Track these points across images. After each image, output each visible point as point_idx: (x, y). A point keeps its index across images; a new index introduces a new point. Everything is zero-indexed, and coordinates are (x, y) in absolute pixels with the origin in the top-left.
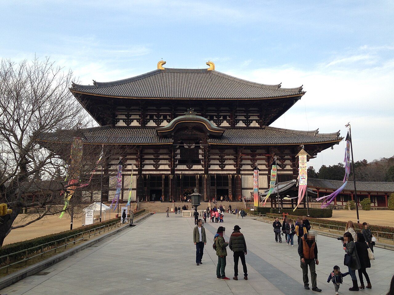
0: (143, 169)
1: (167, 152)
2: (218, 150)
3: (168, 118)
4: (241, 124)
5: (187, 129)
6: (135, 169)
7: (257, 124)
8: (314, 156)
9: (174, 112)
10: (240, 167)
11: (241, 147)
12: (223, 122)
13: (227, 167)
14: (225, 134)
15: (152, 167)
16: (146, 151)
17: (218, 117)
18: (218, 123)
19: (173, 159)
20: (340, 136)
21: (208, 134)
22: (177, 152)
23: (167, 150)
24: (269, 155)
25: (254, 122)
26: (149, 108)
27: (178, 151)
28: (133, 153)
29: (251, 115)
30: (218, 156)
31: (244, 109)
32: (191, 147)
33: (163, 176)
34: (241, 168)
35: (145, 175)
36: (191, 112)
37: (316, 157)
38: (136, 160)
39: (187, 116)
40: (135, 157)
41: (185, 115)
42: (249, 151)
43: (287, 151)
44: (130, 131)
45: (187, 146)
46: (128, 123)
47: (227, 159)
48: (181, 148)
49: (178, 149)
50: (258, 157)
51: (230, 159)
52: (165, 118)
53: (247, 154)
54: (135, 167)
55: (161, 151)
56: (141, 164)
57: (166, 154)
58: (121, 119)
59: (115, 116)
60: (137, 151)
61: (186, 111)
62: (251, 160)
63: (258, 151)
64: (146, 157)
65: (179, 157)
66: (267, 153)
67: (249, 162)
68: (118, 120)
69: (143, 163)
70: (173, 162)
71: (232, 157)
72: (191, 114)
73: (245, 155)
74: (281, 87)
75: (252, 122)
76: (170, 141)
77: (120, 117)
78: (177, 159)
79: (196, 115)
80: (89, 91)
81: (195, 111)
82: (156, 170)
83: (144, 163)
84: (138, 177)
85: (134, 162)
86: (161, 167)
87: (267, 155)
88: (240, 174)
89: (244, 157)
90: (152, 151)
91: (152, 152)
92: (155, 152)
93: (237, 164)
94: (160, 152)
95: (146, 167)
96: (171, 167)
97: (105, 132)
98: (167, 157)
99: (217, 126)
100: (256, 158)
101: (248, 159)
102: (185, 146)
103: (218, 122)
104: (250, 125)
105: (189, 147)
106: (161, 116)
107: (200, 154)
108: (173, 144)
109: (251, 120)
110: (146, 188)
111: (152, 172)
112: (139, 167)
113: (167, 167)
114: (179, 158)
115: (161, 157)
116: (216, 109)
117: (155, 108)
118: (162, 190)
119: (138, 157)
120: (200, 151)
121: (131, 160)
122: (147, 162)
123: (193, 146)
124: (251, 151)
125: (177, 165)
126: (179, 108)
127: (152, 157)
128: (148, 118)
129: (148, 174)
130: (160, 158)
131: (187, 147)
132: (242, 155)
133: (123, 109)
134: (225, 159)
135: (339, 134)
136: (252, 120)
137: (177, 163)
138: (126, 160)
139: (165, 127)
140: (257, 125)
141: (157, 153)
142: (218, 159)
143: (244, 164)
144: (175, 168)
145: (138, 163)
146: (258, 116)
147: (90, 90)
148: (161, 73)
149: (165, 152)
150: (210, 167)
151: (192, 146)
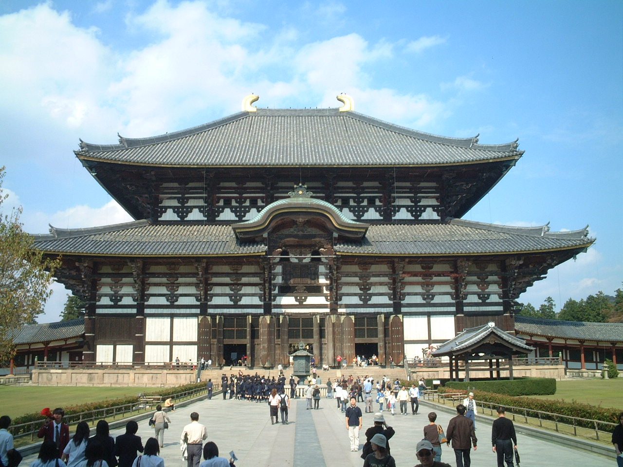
0: (209, 303)
1: (257, 271)
2: (357, 266)
3: (260, 203)
4: (403, 214)
5: (295, 226)
6: (195, 304)
7: (435, 213)
8: (542, 276)
9: (271, 192)
10: (400, 299)
11: (402, 258)
12: (367, 211)
13: (375, 300)
14: (368, 235)
15: (226, 301)
16: (216, 269)
17: (358, 200)
18: (358, 213)
19: (267, 285)
20: (589, 236)
21: (335, 235)
22: (276, 271)
23: (257, 266)
24: (458, 276)
25: (429, 210)
26: (222, 184)
27: (279, 269)
28: (191, 273)
29: (424, 197)
30: (358, 278)
31: (408, 184)
32: (304, 261)
33: (249, 318)
34: (402, 302)
35: (213, 316)
36: (300, 192)
37: (545, 277)
38: (197, 285)
39: (293, 199)
40: (194, 280)
41: (289, 197)
42: (418, 268)
43: (492, 267)
44: (185, 230)
45: (296, 258)
46: (182, 214)
47: (375, 284)
48: (284, 261)
49: (278, 264)
50: (435, 279)
51: (381, 284)
52: (254, 203)
53: (415, 274)
54: (195, 300)
55: (245, 269)
56: (206, 294)
57: (254, 275)
58: (170, 207)
59: (158, 201)
60: (197, 268)
61: (293, 189)
62: (422, 284)
63: (437, 268)
64: (215, 280)
65: (279, 280)
66: (453, 270)
67: (418, 289)
68: (165, 209)
69: (209, 292)
70: (267, 291)
71: (385, 279)
72: (303, 196)
73: (410, 276)
74: (478, 143)
75: (424, 211)
76: (261, 249)
77: (166, 203)
78: (275, 285)
79: (312, 197)
80: (110, 155)
81: (308, 189)
82: (236, 306)
83: (211, 292)
84: (200, 319)
85: (192, 290)
86: (245, 301)
87: (453, 275)
88: (400, 313)
89: (408, 279)
90: (226, 269)
91: (226, 272)
92: (232, 272)
93: (395, 294)
94: (243, 272)
95: (216, 301)
96: (265, 300)
97: (139, 233)
98: (256, 280)
99: (355, 218)
100: (431, 281)
101: (417, 283)
102: (291, 259)
103: (359, 211)
104: (420, 216)
105: (300, 260)
106: (246, 200)
107: (322, 275)
108: (266, 255)
109: (423, 206)
110: (216, 340)
111: (228, 310)
112: (203, 300)
113: (256, 301)
114: (281, 282)
115: (245, 280)
116: (354, 186)
117: (233, 184)
118: (246, 344)
119: (200, 280)
120: (322, 269)
121: (187, 286)
122: (217, 290)
123: (307, 259)
124: (423, 268)
125: (276, 296)
126: (281, 184)
127: (227, 280)
128: (221, 203)
129: (220, 314)
130: (243, 282)
131: (296, 261)
132: (404, 275)
133: (172, 188)
134: (371, 283)
135: (586, 232)
136: (426, 207)
137: (276, 292)
138: (178, 287)
139: (249, 222)
140: (435, 216)
141: (237, 273)
142: (357, 284)
143: (409, 294)
144: (273, 303)
145: (199, 292)
146: (437, 198)
147: (113, 154)
148: (249, 118)
149: (253, 271)
150: (341, 300)
151: (305, 258)
